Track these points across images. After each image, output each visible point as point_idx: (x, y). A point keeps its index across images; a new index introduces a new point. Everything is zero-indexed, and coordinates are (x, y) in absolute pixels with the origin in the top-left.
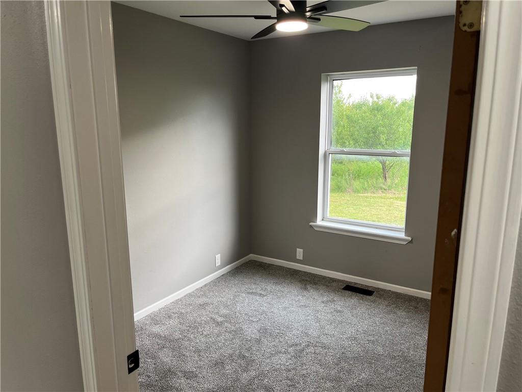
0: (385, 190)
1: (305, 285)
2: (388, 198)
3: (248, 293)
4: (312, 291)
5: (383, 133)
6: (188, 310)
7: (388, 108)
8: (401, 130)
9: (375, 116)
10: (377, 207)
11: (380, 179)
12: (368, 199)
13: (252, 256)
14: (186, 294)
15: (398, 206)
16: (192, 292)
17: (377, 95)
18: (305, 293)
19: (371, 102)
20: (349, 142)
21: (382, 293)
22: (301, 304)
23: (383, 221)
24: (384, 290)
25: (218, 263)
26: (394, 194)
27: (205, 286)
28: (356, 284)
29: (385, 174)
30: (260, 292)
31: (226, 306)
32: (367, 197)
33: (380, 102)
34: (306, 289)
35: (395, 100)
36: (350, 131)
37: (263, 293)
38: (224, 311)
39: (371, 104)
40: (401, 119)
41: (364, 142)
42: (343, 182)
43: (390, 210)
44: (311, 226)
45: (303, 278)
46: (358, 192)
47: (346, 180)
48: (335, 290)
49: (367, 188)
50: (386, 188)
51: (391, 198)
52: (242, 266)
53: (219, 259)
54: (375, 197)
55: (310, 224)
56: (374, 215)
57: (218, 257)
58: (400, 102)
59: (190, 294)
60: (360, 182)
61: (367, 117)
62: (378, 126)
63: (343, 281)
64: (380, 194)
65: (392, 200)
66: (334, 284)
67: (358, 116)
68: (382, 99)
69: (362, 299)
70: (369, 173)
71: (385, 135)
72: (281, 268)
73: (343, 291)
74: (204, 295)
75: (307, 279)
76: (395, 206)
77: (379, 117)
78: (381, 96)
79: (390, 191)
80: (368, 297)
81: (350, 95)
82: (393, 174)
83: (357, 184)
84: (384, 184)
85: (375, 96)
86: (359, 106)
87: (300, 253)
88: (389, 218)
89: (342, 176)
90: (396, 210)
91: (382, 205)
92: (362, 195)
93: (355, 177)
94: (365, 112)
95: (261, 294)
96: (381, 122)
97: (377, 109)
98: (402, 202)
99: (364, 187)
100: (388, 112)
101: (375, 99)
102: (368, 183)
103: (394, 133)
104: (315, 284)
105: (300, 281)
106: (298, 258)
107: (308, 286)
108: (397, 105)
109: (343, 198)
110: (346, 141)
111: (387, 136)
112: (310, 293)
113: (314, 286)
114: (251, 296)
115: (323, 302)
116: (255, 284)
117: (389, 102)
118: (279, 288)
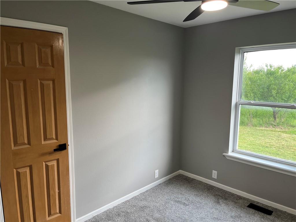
0: (275, 126)
1: (218, 199)
2: (277, 131)
3: (176, 201)
4: (223, 205)
5: (274, 89)
6: (133, 210)
7: (278, 73)
8: (287, 87)
9: (269, 78)
10: (270, 137)
11: (271, 118)
12: (263, 132)
13: (181, 172)
14: (133, 197)
15: (284, 137)
16: (137, 196)
17: (270, 65)
18: (218, 206)
19: (266, 69)
20: (250, 94)
21: (280, 213)
22: (214, 216)
23: (274, 147)
24: (281, 211)
25: (157, 176)
26: (282, 128)
27: (147, 191)
28: (258, 203)
29: (275, 116)
30: (184, 201)
31: (159, 211)
32: (262, 130)
33: (273, 69)
34: (218, 203)
35: (283, 68)
36: (251, 88)
37: (186, 203)
38: (157, 215)
39: (266, 71)
40: (287, 80)
41: (261, 95)
42: (246, 119)
43: (279, 140)
44: (224, 156)
45: (217, 193)
46: (256, 126)
47: (247, 118)
48: (241, 207)
49: (262, 124)
50: (276, 124)
51: (279, 132)
52: (173, 178)
53: (158, 173)
54: (268, 130)
55: (223, 154)
56: (267, 142)
57: (157, 171)
58: (286, 69)
59: (135, 197)
60: (257, 120)
61: (263, 78)
62: (270, 85)
63: (247, 200)
64: (271, 128)
65: (280, 133)
66: (241, 201)
67: (257, 78)
68: (274, 67)
69: (264, 218)
70: (264, 114)
71: (276, 90)
72: (200, 183)
73: (248, 209)
74: (145, 199)
75: (220, 194)
76: (282, 137)
77: (272, 78)
78: (273, 66)
79: (278, 127)
80: (268, 216)
81: (252, 65)
82: (281, 116)
83: (255, 121)
84: (274, 122)
85: (269, 65)
86: (257, 72)
87: (215, 174)
88: (278, 145)
89: (245, 115)
90: (283, 140)
91: (273, 136)
92: (258, 128)
93: (254, 117)
94: (262, 76)
95: (184, 204)
96: (273, 82)
97: (270, 74)
98: (287, 135)
99: (260, 123)
100: (278, 75)
101: (269, 68)
102: (263, 121)
103: (281, 89)
104: (226, 199)
105: (214, 196)
106: (213, 177)
107: (220, 201)
108: (284, 71)
109: (245, 129)
110: (248, 94)
111: (277, 91)
112: (222, 208)
113: (225, 201)
114: (177, 204)
115: (232, 217)
116: (181, 194)
117: (279, 69)
118: (198, 199)
